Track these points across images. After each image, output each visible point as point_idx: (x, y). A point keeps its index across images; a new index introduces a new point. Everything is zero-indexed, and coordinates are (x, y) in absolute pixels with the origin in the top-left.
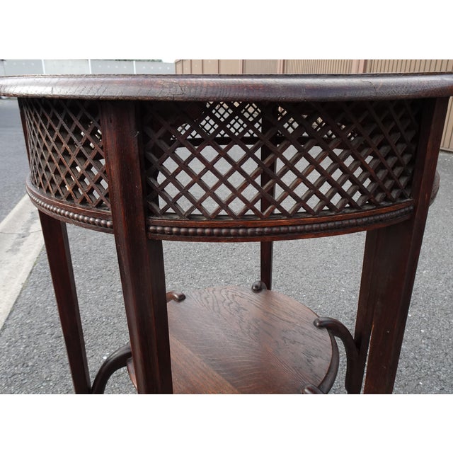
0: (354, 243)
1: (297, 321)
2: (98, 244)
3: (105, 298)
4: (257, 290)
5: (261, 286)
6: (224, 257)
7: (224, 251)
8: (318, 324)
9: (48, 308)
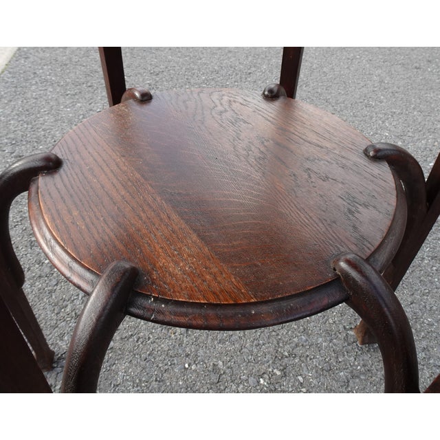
0: (410, 78)
1: (335, 146)
2: (81, 56)
3: (81, 117)
4: (271, 96)
5: (278, 90)
6: (235, 82)
7: (237, 74)
8: (372, 154)
9: (12, 122)
